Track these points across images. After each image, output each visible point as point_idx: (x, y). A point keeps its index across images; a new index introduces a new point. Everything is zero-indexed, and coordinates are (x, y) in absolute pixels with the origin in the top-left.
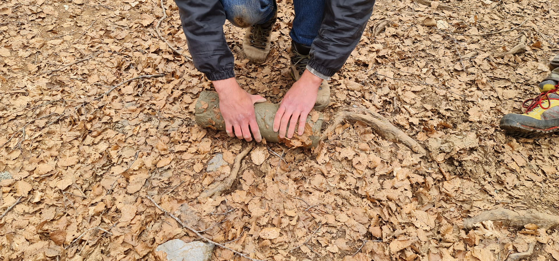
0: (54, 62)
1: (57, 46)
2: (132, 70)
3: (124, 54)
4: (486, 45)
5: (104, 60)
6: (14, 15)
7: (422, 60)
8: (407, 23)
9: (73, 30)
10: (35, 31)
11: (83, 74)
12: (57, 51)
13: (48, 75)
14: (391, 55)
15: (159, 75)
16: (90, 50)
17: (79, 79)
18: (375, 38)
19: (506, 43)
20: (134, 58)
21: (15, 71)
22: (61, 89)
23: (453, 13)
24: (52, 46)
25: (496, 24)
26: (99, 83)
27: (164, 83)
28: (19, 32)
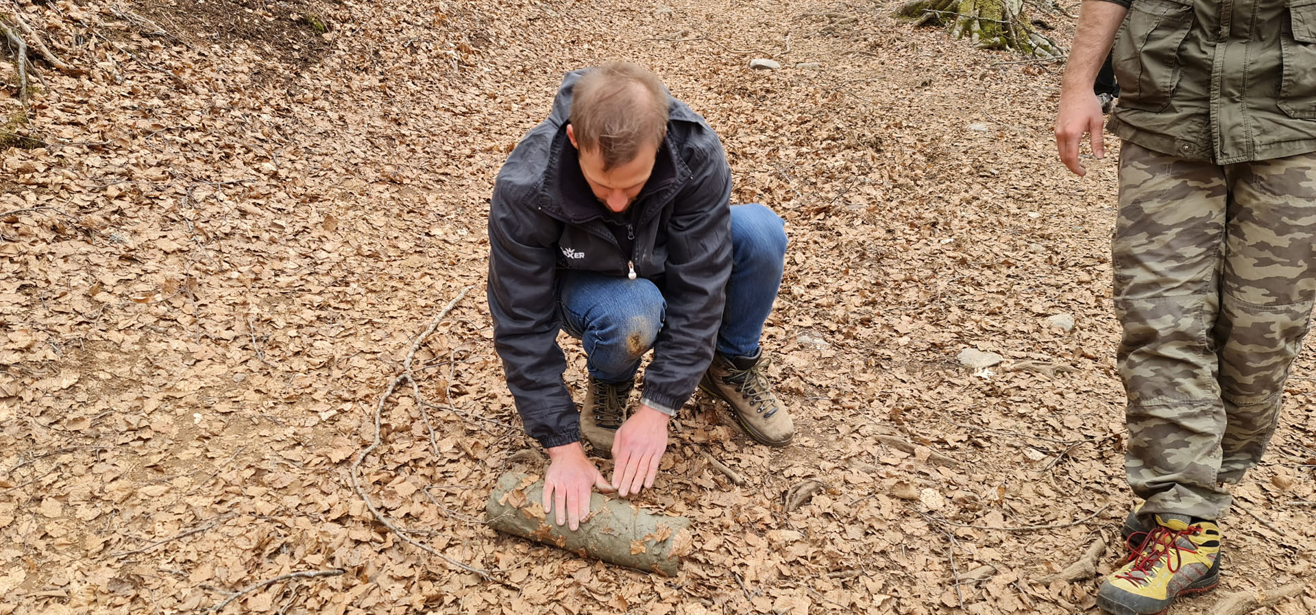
0: (139, 533)
1: (155, 499)
2: (283, 558)
3: (277, 521)
4: (1014, 554)
5: (238, 531)
6: (93, 433)
7: (879, 575)
8: (859, 488)
9: (195, 466)
10: (123, 466)
11: (185, 562)
12: (151, 510)
13: (118, 561)
14: (813, 558)
15: (332, 572)
16: (214, 510)
17: (174, 571)
18: (789, 516)
19: (1058, 554)
20: (293, 531)
21: (59, 549)
22: (133, 593)
23: (961, 473)
24: (146, 498)
25: (1045, 506)
26: (211, 583)
27: (336, 590)
28: (91, 467)
